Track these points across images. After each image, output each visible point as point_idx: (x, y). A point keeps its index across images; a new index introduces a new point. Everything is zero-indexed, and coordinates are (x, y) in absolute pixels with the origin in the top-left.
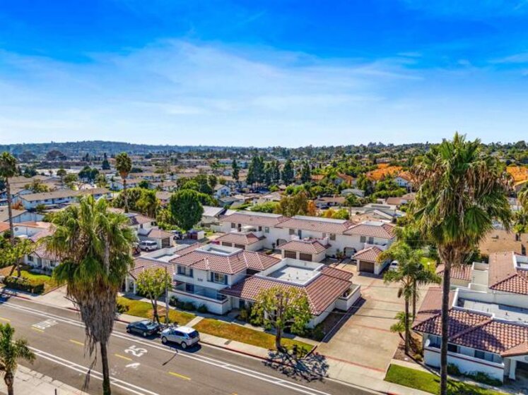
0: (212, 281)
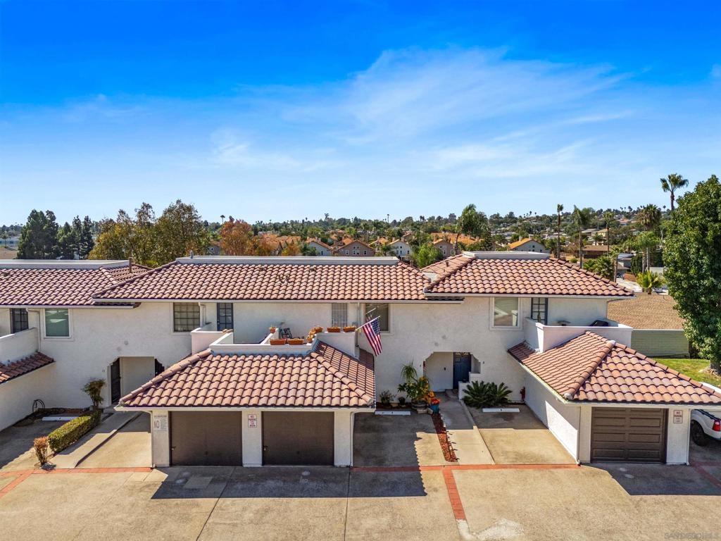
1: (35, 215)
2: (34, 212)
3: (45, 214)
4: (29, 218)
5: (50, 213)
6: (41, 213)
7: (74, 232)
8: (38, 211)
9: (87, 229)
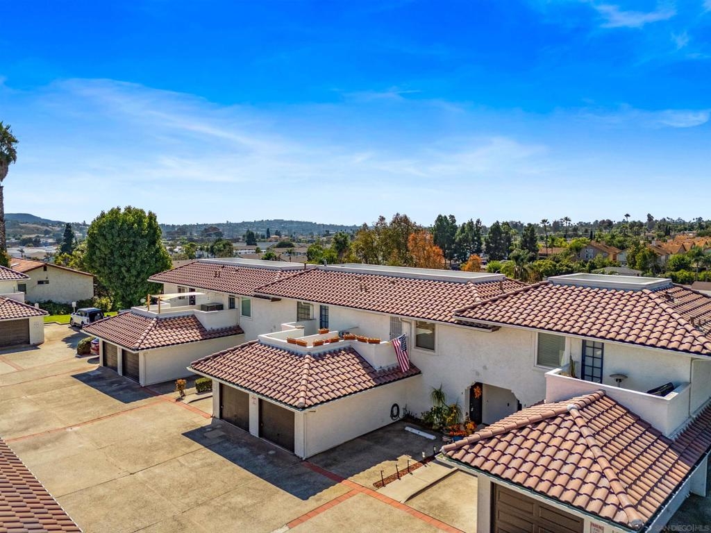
1: (441, 219)
2: (440, 216)
3: (448, 218)
4: (436, 221)
5: (452, 217)
6: (445, 217)
7: (467, 234)
8: (443, 215)
9: (478, 231)
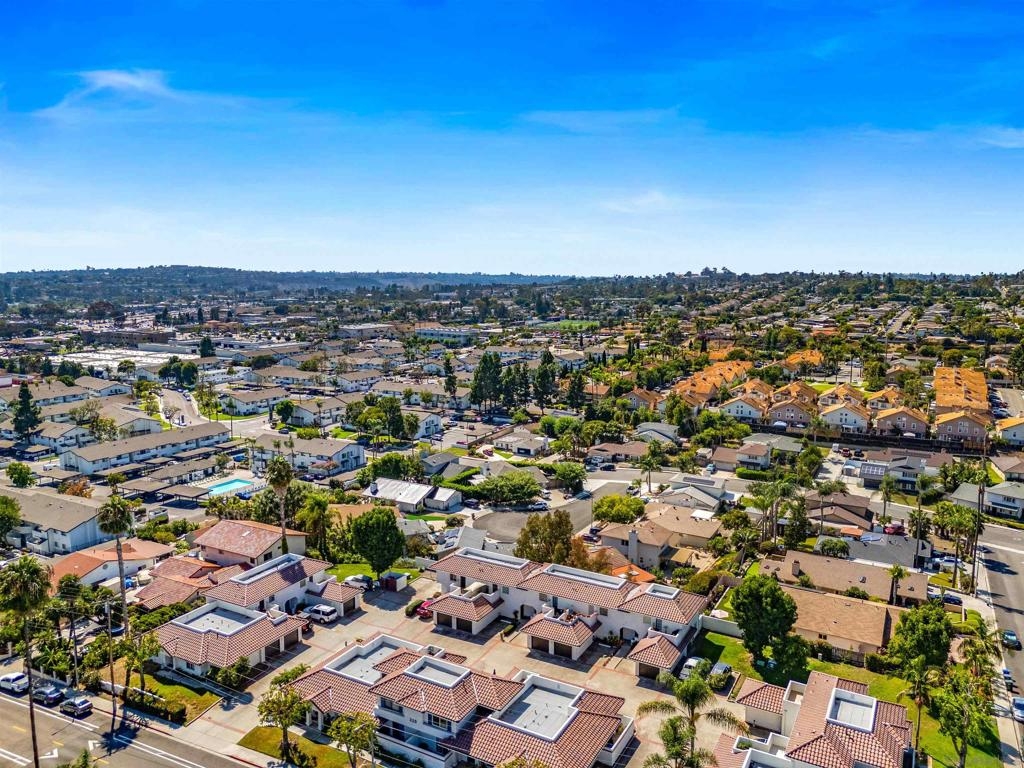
0: (430, 724)
